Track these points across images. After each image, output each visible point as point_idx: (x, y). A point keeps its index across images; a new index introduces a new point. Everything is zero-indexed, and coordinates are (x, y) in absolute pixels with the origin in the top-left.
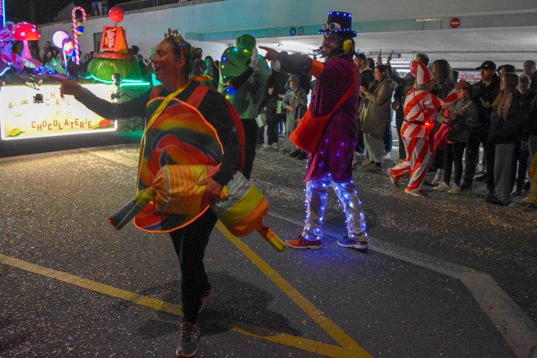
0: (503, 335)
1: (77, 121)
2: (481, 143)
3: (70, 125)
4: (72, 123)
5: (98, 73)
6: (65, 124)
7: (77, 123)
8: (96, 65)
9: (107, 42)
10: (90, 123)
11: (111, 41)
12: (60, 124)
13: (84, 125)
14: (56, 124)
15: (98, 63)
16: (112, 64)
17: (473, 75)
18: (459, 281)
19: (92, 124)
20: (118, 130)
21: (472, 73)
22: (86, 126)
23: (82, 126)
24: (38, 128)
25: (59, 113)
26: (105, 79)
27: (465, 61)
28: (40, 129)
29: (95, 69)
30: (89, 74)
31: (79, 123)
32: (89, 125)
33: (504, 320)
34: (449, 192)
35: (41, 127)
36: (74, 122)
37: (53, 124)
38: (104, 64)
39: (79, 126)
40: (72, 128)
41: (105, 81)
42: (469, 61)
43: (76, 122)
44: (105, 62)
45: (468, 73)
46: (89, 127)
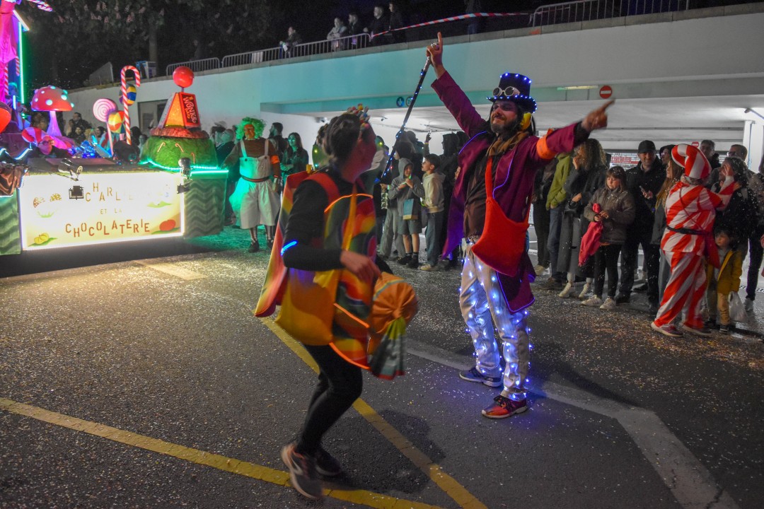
0: (672, 490)
1: (129, 222)
2: (640, 244)
3: (119, 228)
4: (122, 226)
5: (158, 156)
6: (113, 227)
7: (129, 226)
8: (155, 146)
10: (147, 226)
12: (105, 227)
13: (139, 229)
14: (99, 228)
15: (158, 144)
16: (177, 145)
17: (630, 158)
18: (615, 421)
19: (150, 227)
20: (186, 235)
21: (629, 155)
22: (141, 229)
23: (136, 229)
24: (75, 232)
25: (104, 211)
26: (167, 165)
27: (619, 140)
28: (77, 234)
29: (154, 151)
31: (131, 225)
32: (146, 227)
33: (673, 470)
34: (602, 307)
35: (78, 232)
36: (126, 224)
37: (95, 227)
38: (166, 144)
39: (132, 229)
40: (122, 233)
41: (168, 168)
42: (624, 140)
43: (128, 224)
44: (168, 142)
45: (623, 155)
46: (146, 231)
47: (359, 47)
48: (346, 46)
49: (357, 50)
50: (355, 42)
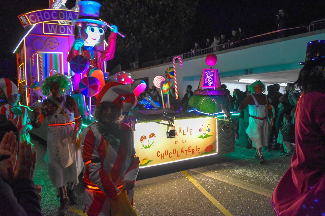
1: (190, 148)
3: (185, 152)
4: (186, 150)
5: (201, 107)
6: (182, 152)
7: (190, 150)
8: (199, 101)
9: (207, 81)
10: (199, 150)
11: (210, 80)
12: (177, 152)
13: (194, 152)
14: (174, 153)
15: (201, 99)
16: (213, 100)
19: (200, 151)
20: (218, 154)
22: (196, 152)
23: (193, 152)
24: (162, 156)
25: (177, 142)
26: (207, 112)
28: (163, 157)
29: (199, 104)
30: (191, 108)
31: (191, 150)
32: (198, 151)
35: (164, 156)
36: (188, 149)
37: (172, 152)
38: (206, 100)
39: (191, 152)
40: (186, 155)
41: (209, 114)
43: (189, 149)
44: (207, 98)
46: (198, 153)
47: (226, 49)
48: (220, 49)
49: (225, 50)
50: (224, 47)
